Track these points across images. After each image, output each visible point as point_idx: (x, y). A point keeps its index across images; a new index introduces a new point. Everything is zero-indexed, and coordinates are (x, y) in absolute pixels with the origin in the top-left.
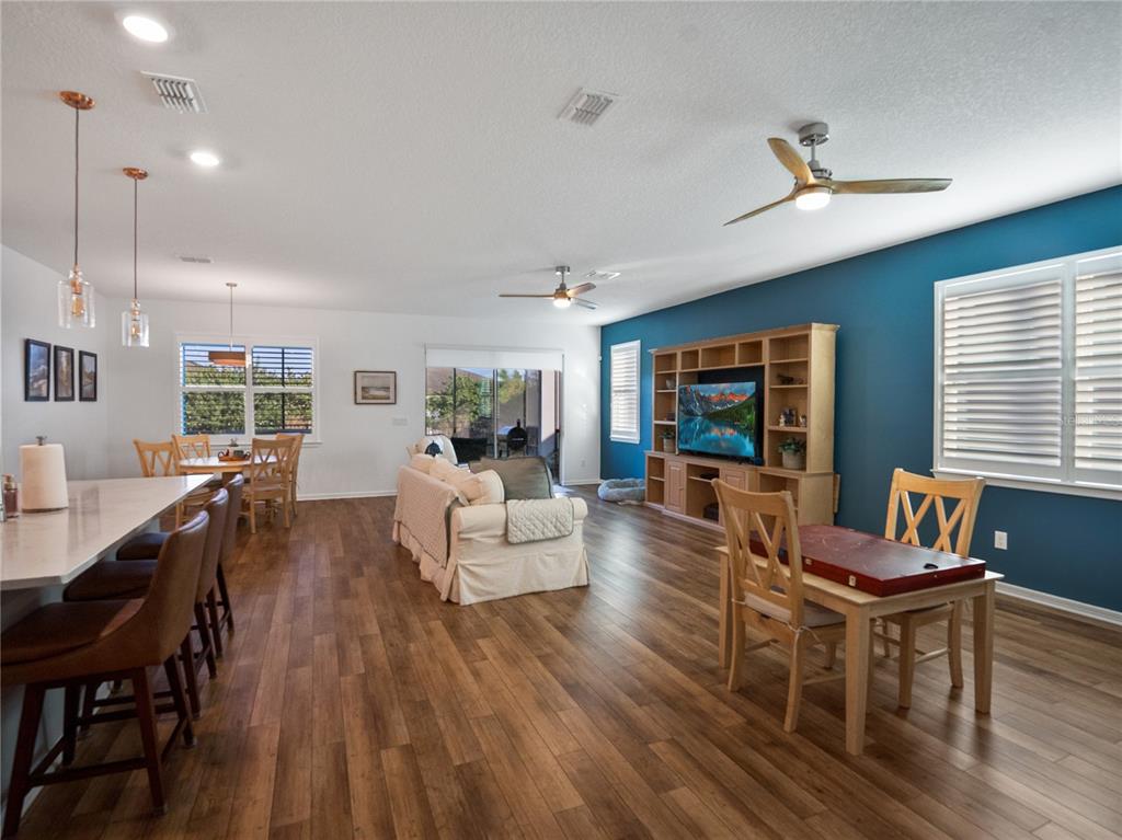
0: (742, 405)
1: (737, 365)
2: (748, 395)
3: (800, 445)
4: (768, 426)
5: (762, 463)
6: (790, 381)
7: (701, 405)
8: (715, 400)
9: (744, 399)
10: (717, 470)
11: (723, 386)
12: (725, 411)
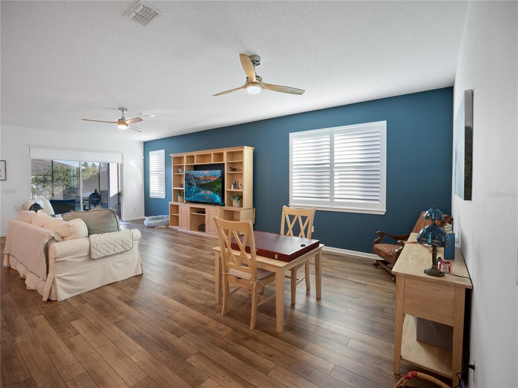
0: (215, 181)
1: (212, 163)
2: (218, 177)
3: (240, 197)
4: (226, 189)
5: (224, 205)
6: (235, 170)
7: (195, 182)
8: (202, 179)
9: (216, 179)
10: (205, 209)
11: (206, 172)
12: (207, 184)
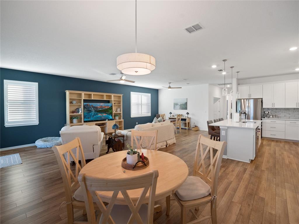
0: (108, 109)
1: (105, 99)
2: (110, 107)
4: (113, 112)
7: (94, 109)
10: (106, 123)
11: (102, 104)
12: (103, 110)
